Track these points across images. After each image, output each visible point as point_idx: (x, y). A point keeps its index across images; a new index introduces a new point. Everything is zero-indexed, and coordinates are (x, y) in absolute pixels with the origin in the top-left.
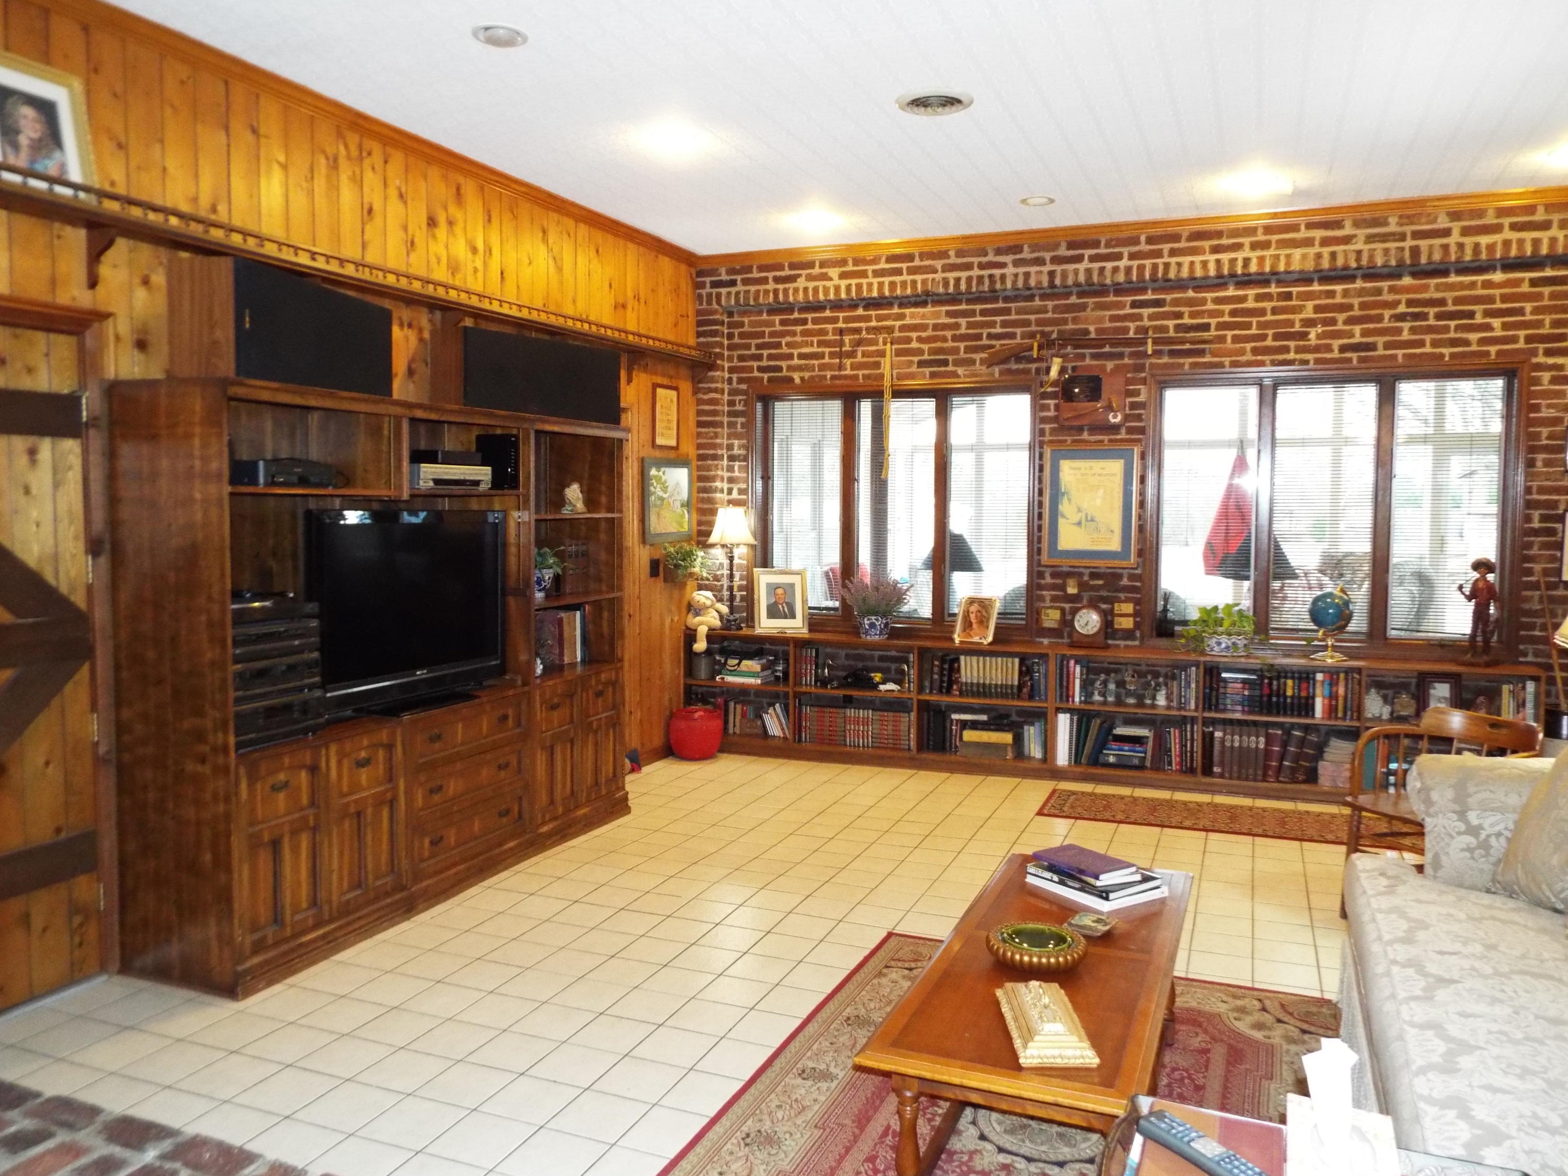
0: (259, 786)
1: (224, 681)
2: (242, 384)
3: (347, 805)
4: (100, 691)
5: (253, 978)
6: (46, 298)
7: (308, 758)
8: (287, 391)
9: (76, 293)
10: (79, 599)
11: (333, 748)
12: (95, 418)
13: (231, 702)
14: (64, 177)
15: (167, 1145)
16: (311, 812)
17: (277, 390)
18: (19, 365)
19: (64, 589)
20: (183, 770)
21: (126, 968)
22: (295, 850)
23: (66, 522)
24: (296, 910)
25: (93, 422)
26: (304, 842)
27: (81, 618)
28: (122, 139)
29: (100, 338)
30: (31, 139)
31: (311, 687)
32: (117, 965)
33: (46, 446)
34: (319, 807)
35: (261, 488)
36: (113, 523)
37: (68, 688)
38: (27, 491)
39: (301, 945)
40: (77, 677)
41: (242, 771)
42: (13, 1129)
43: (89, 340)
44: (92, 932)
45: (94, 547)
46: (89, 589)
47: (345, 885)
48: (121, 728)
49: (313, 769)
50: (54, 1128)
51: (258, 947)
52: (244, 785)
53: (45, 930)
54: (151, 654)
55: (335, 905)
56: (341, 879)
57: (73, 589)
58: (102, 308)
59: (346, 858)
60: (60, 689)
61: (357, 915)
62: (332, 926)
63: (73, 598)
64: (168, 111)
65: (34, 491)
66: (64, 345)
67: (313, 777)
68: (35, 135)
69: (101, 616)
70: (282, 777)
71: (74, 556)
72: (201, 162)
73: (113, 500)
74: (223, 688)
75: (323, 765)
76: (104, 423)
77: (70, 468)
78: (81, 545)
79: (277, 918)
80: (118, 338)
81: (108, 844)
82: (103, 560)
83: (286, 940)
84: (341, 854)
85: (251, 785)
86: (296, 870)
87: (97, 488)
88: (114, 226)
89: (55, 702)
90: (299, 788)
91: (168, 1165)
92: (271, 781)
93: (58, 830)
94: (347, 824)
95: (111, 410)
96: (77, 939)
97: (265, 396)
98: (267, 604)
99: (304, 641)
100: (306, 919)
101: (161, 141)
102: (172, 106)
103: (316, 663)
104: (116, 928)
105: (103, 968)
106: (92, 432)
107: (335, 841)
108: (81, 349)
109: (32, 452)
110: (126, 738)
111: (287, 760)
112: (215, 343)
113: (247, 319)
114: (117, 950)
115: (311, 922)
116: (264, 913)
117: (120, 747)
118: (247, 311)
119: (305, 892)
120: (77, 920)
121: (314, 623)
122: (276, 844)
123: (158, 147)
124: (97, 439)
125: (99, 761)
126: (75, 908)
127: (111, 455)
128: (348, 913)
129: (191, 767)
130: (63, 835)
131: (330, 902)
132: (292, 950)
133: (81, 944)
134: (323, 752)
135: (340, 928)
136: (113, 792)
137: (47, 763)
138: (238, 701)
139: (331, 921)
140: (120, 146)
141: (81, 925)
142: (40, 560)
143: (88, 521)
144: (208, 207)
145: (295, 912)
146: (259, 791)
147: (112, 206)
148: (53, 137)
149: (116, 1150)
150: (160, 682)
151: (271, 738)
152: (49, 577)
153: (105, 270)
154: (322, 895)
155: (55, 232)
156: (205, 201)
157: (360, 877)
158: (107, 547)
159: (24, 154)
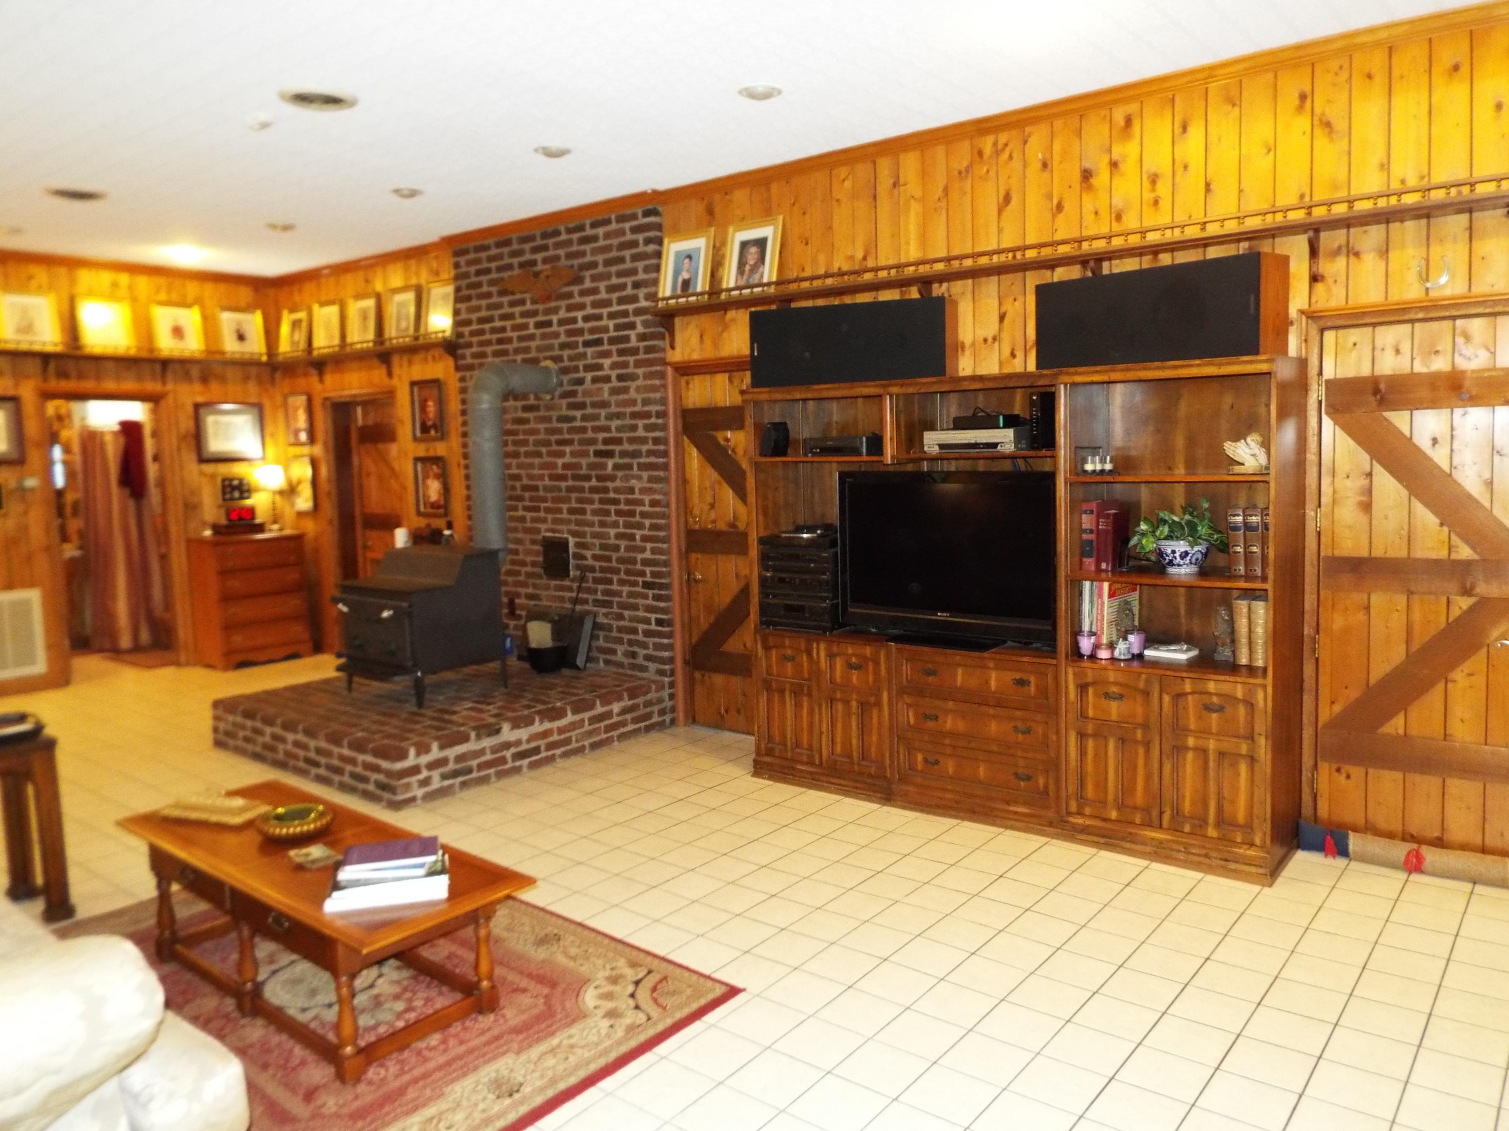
28: (808, 238)
30: (751, 265)
64: (835, 205)
68: (753, 262)
72: (857, 228)
101: (831, 227)
102: (837, 200)
123: (829, 232)
140: (807, 244)
144: (861, 258)
148: (762, 259)
156: (859, 255)
159: (745, 277)
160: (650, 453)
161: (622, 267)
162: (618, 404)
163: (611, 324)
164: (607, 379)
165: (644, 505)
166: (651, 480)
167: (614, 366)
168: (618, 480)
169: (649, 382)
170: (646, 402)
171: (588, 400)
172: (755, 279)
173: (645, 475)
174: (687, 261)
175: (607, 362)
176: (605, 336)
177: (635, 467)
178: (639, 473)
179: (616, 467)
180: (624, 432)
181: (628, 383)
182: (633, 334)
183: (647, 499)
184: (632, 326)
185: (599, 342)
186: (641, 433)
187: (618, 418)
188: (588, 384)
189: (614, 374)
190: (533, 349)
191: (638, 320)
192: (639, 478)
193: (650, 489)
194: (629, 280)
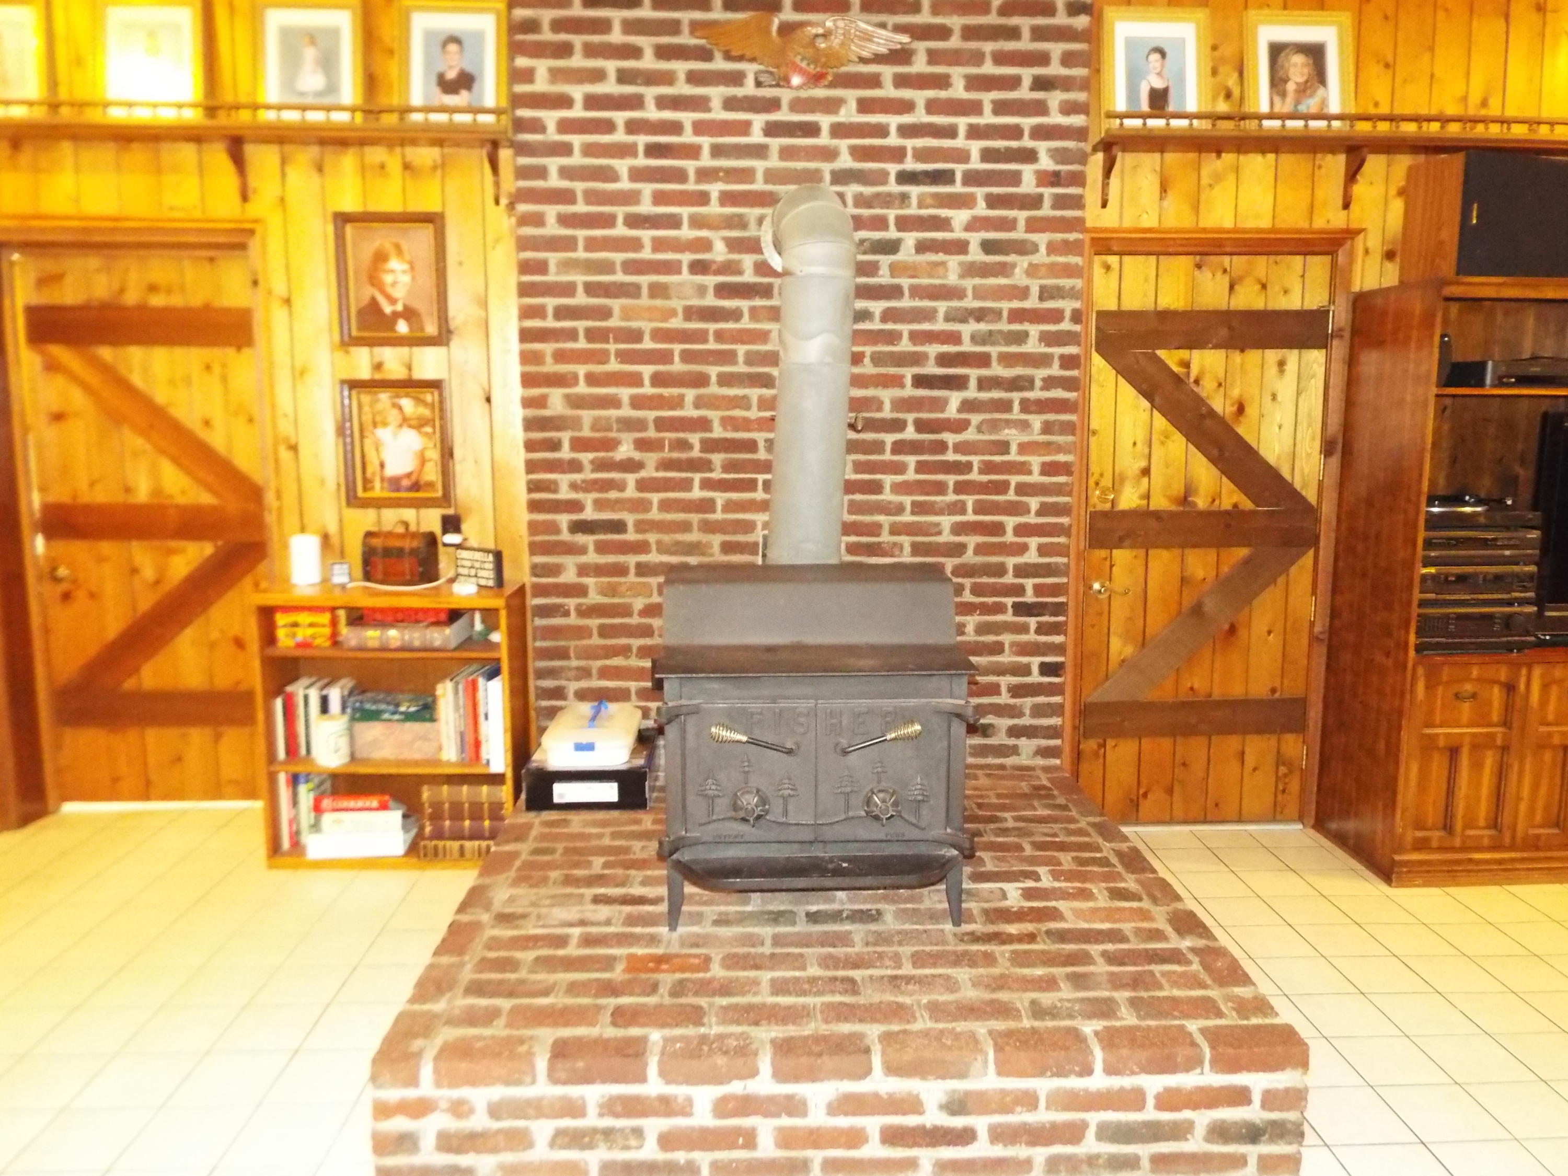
0: (1440, 690)
1: (1411, 580)
2: (1458, 283)
3: (1550, 735)
4: (1320, 576)
5: (1409, 872)
6: (1303, 224)
7: (1503, 674)
8: (1513, 285)
9: (1330, 215)
10: (1311, 495)
11: (1537, 672)
12: (1341, 330)
13: (1415, 603)
14: (1325, 111)
15: (1201, 943)
16: (1499, 730)
17: (1501, 285)
18: (1277, 288)
19: (1298, 485)
20: (1372, 660)
21: (1319, 825)
22: (1477, 766)
23: (1305, 425)
24: (1470, 824)
25: (1338, 334)
26: (1490, 760)
27: (1310, 511)
28: (1390, 59)
29: (1351, 256)
30: (1297, 84)
31: (1523, 602)
32: (1312, 821)
33: (1292, 356)
34: (1510, 728)
35: (1488, 390)
36: (1347, 426)
37: (1293, 570)
38: (1274, 397)
39: (1470, 861)
40: (1301, 562)
41: (1420, 671)
42: (1122, 885)
43: (1341, 258)
44: (1295, 785)
45: (1328, 449)
46: (1321, 483)
47: (1538, 818)
48: (1334, 613)
49: (1510, 688)
50: (1145, 897)
51: (1422, 845)
52: (1421, 687)
53: (1255, 769)
54: (1360, 547)
55: (1519, 834)
56: (1532, 810)
57: (1305, 485)
58: (1354, 225)
59: (1543, 791)
60: (1286, 570)
61: (1549, 854)
62: (1513, 855)
63: (1304, 493)
64: (1441, 15)
65: (1279, 398)
66: (1319, 265)
67: (1508, 695)
68: (1301, 80)
69: (1328, 511)
70: (1468, 687)
71: (1308, 455)
72: (1474, 57)
73: (1349, 403)
74: (1410, 588)
75: (1522, 687)
76: (1347, 334)
77: (1313, 376)
78: (1317, 444)
79: (1448, 827)
80: (1367, 252)
81: (1315, 713)
82: (1335, 460)
83: (1452, 849)
84: (1536, 786)
85: (1430, 687)
86: (1475, 783)
87: (1336, 394)
88: (1366, 146)
89: (1281, 580)
90: (1490, 703)
91: (1190, 956)
92: (1455, 688)
93: (1273, 691)
94: (1548, 756)
95: (1353, 321)
96: (1281, 787)
97: (1491, 293)
98: (1479, 509)
99: (1516, 552)
100: (1482, 837)
101: (1432, 49)
102: (1446, 10)
103: (1531, 576)
104: (1315, 789)
105: (1301, 819)
106: (1335, 342)
107: (1528, 767)
108: (1334, 266)
109: (1281, 364)
110: (1337, 623)
111: (1475, 672)
112: (1441, 243)
113: (1475, 214)
114: (1313, 807)
115: (1486, 842)
116: (1433, 814)
117: (1332, 631)
118: (1475, 206)
119: (1483, 811)
120: (1283, 770)
121: (1534, 535)
122: (1453, 752)
123: (1426, 57)
124: (1339, 348)
125: (1314, 639)
126: (1280, 760)
127: (1352, 362)
128: (1537, 848)
129: (1379, 657)
130: (1277, 695)
131: (1514, 830)
132: (1459, 862)
133: (1284, 791)
134: (1524, 671)
135: (1523, 860)
136: (1323, 668)
137: (1269, 633)
138: (1422, 604)
139: (1512, 848)
140: (1387, 66)
141: (1285, 775)
142: (1279, 458)
143: (1324, 423)
144: (1478, 102)
145: (1467, 826)
146: (1439, 696)
147: (1364, 127)
148: (1319, 75)
149: (1169, 930)
150: (1364, 575)
151: (1461, 646)
152: (1286, 473)
153: (1359, 189)
154: (1506, 818)
155: (1317, 163)
156: (1475, 98)
157: (1559, 816)
158: (1339, 446)
159: (1290, 99)
160: (1050, 383)
161: (1010, 46)
162: (979, 294)
163: (976, 147)
164: (961, 247)
165: (1030, 473)
166: (1047, 428)
167: (974, 225)
168: (970, 429)
169: (1061, 259)
170: (1046, 292)
171: (905, 282)
172: (1310, 105)
173: (1036, 421)
174: (1155, 57)
175: (960, 217)
176: (959, 169)
177: (1016, 407)
178: (1024, 417)
179: (968, 406)
180: (993, 344)
181: (1011, 258)
182: (1028, 172)
183: (1036, 461)
184: (1030, 156)
185: (943, 177)
186: (1032, 346)
187: (979, 320)
188: (907, 253)
189: (975, 239)
190: (760, 176)
191: (1042, 147)
192: (1024, 426)
193: (1049, 444)
194: (1027, 74)
